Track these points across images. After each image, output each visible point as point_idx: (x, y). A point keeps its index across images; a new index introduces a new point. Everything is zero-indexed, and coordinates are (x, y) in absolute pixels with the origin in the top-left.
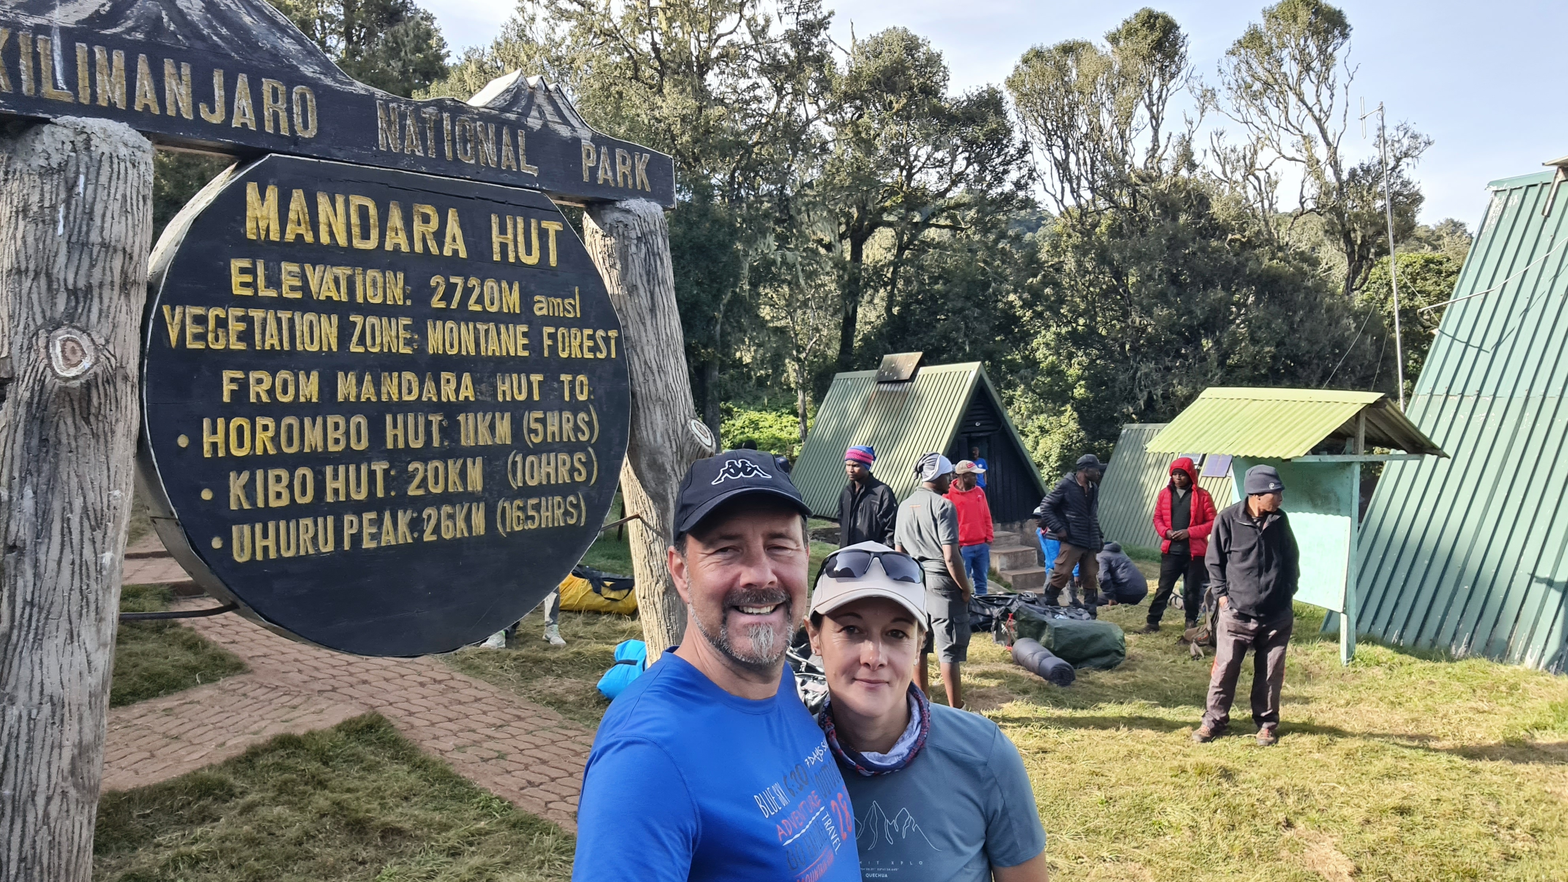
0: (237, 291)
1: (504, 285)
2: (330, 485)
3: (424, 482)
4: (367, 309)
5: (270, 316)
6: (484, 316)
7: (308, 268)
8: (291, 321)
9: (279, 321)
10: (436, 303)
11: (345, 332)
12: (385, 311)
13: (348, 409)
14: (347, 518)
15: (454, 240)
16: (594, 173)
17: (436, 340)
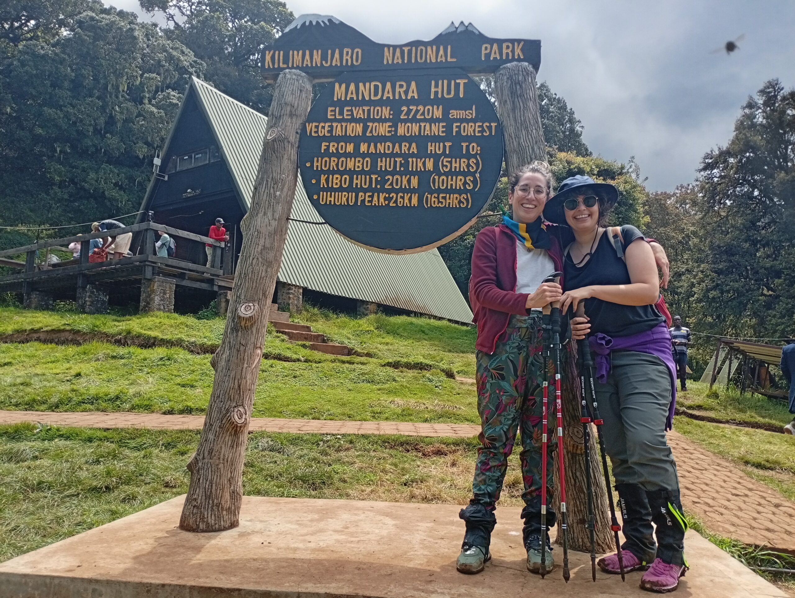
0: (329, 117)
1: (435, 107)
2: (355, 181)
3: (391, 184)
5: (339, 125)
7: (354, 108)
8: (346, 126)
9: (342, 126)
10: (402, 117)
11: (365, 129)
13: (364, 156)
14: (360, 194)
15: (413, 93)
16: (488, 56)
17: (401, 130)
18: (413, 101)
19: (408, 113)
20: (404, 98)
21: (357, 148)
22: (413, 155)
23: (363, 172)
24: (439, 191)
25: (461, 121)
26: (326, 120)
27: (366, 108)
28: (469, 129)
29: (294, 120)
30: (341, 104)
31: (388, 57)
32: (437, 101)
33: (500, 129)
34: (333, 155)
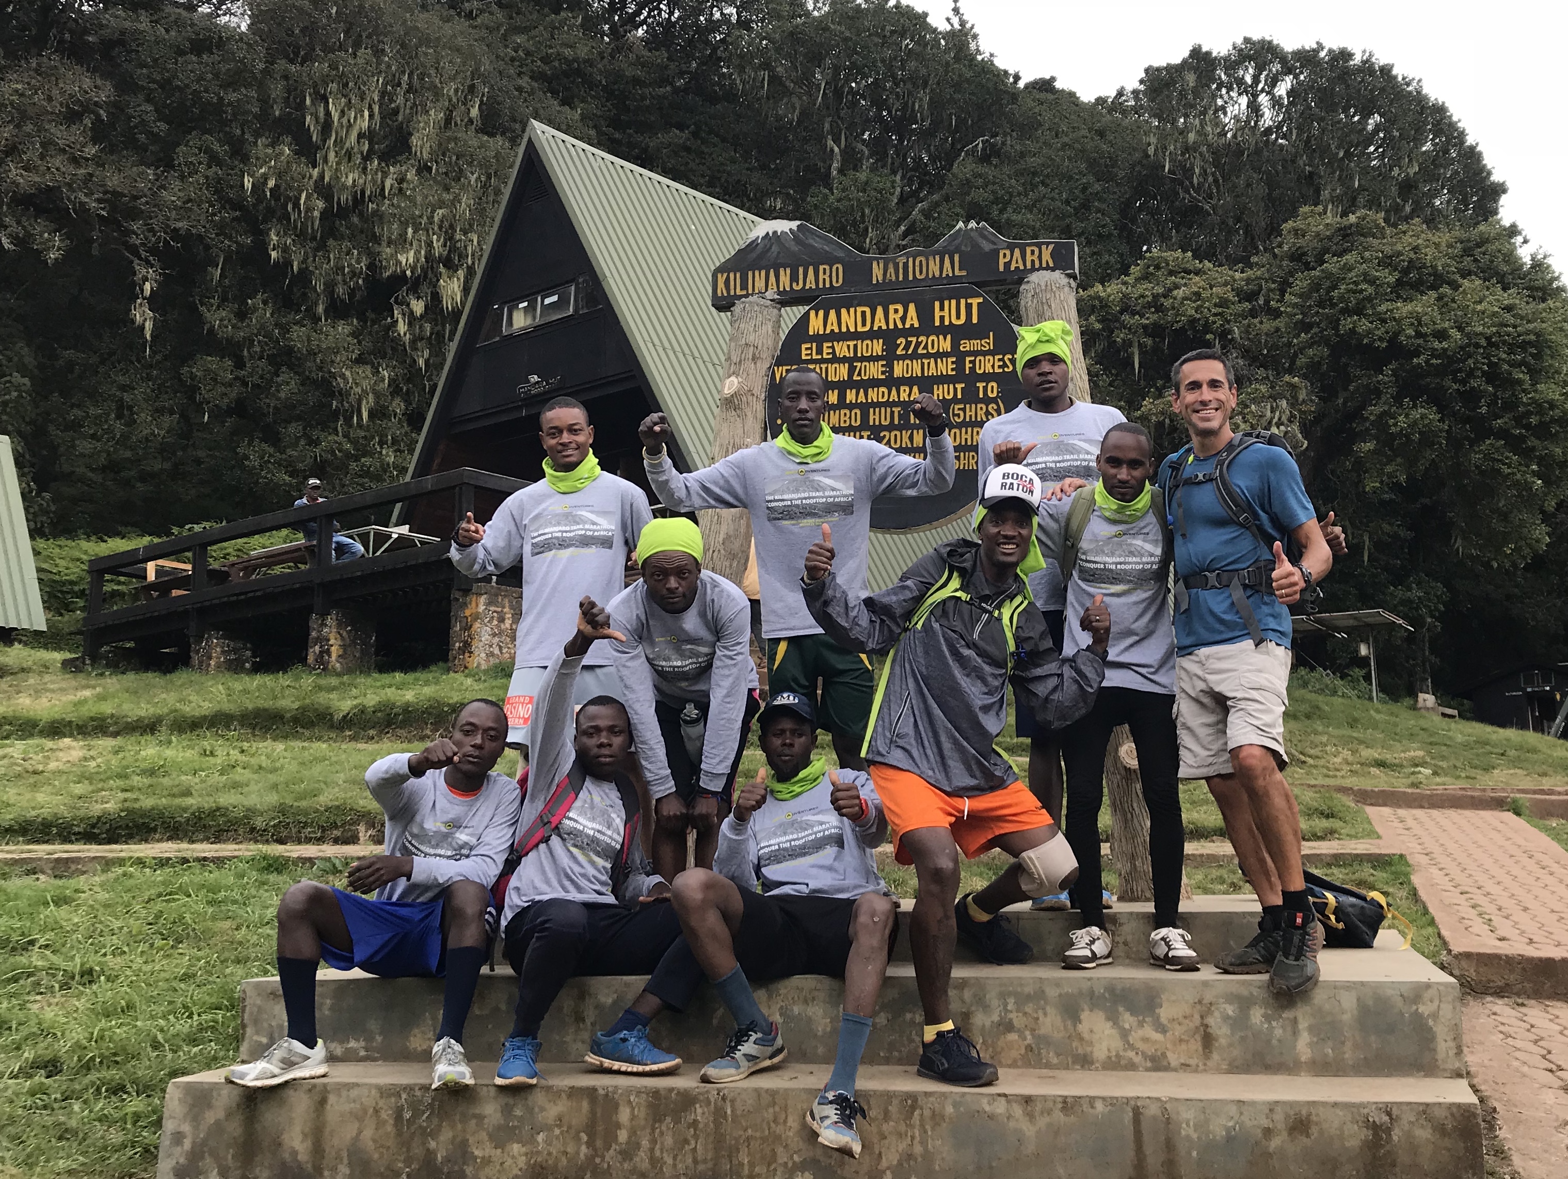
0: (804, 357)
1: (941, 337)
4: (863, 359)
6: (928, 356)
7: (835, 343)
8: (827, 369)
10: (899, 352)
11: (851, 370)
12: (873, 359)
13: (851, 406)
15: (913, 319)
16: (1007, 265)
17: (899, 370)
18: (912, 331)
19: (906, 348)
20: (900, 326)
21: (842, 397)
23: (851, 428)
25: (975, 353)
27: (852, 343)
28: (987, 365)
29: (758, 364)
30: (819, 339)
31: (877, 273)
32: (943, 330)
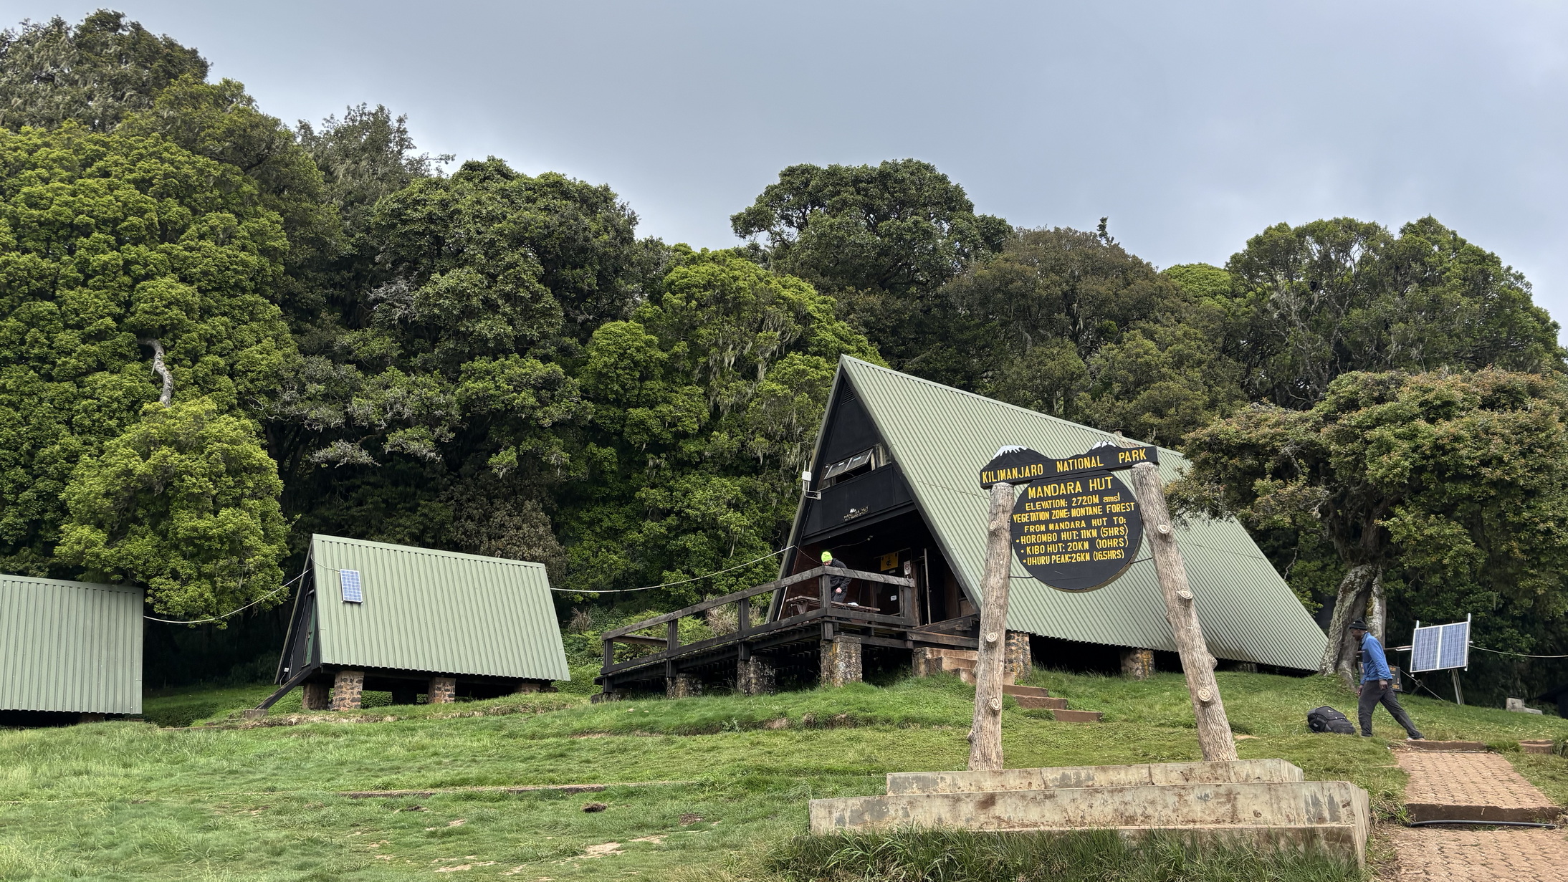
0: (1027, 509)
1: (1094, 496)
2: (1049, 549)
3: (1072, 548)
5: (1034, 514)
7: (1042, 502)
8: (1039, 514)
9: (1036, 514)
10: (1073, 504)
11: (1051, 514)
14: (1053, 556)
15: (1079, 488)
16: (1123, 460)
17: (1074, 513)
18: (1079, 494)
19: (1077, 502)
21: (1047, 527)
22: (1083, 528)
23: (1053, 542)
24: (1102, 550)
25: (1112, 503)
26: (1026, 512)
27: (1050, 502)
28: (1117, 508)
29: (1005, 514)
30: (1034, 501)
31: (1060, 467)
32: (1095, 493)
33: (1137, 506)
34: (1032, 533)
